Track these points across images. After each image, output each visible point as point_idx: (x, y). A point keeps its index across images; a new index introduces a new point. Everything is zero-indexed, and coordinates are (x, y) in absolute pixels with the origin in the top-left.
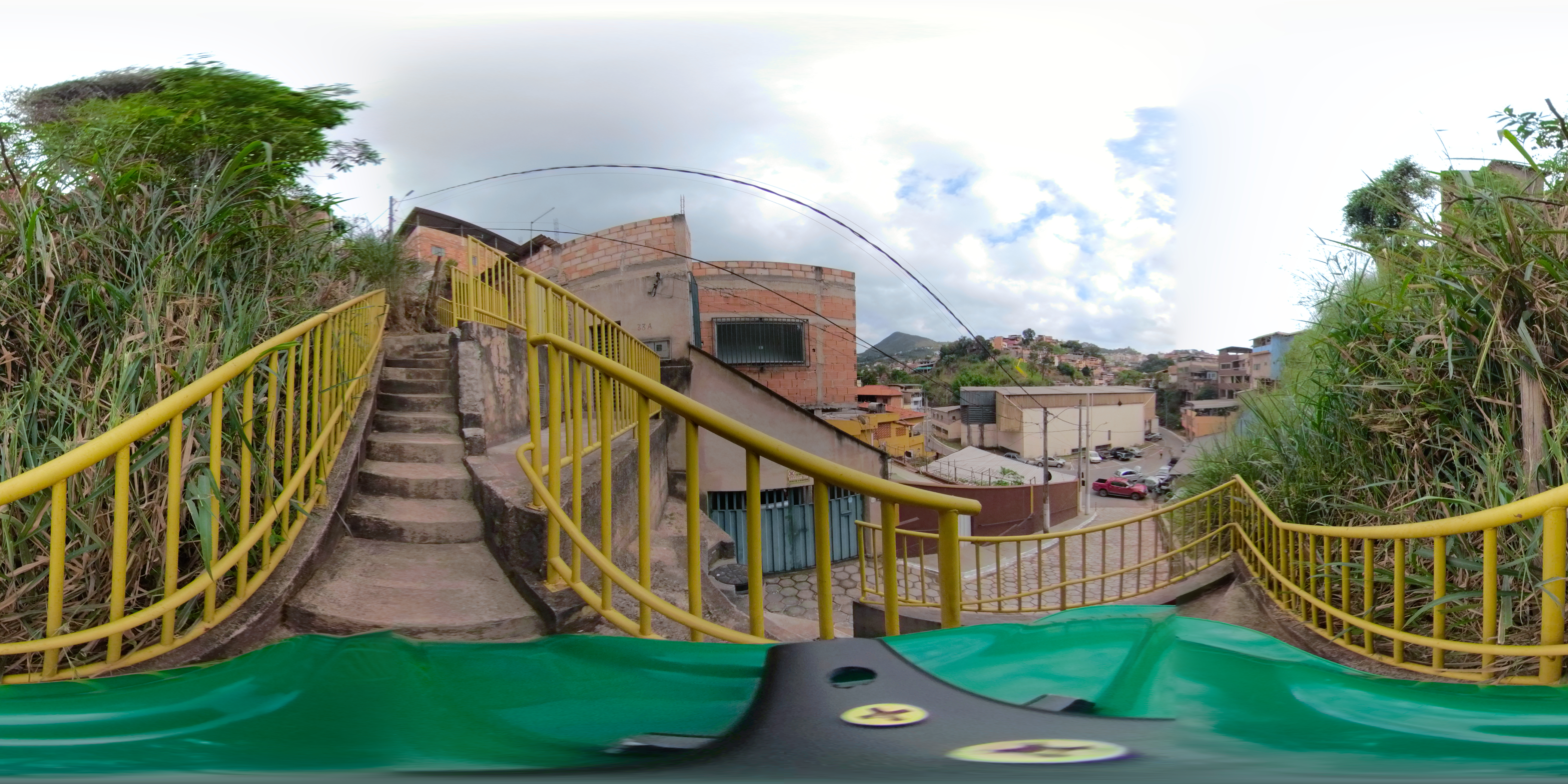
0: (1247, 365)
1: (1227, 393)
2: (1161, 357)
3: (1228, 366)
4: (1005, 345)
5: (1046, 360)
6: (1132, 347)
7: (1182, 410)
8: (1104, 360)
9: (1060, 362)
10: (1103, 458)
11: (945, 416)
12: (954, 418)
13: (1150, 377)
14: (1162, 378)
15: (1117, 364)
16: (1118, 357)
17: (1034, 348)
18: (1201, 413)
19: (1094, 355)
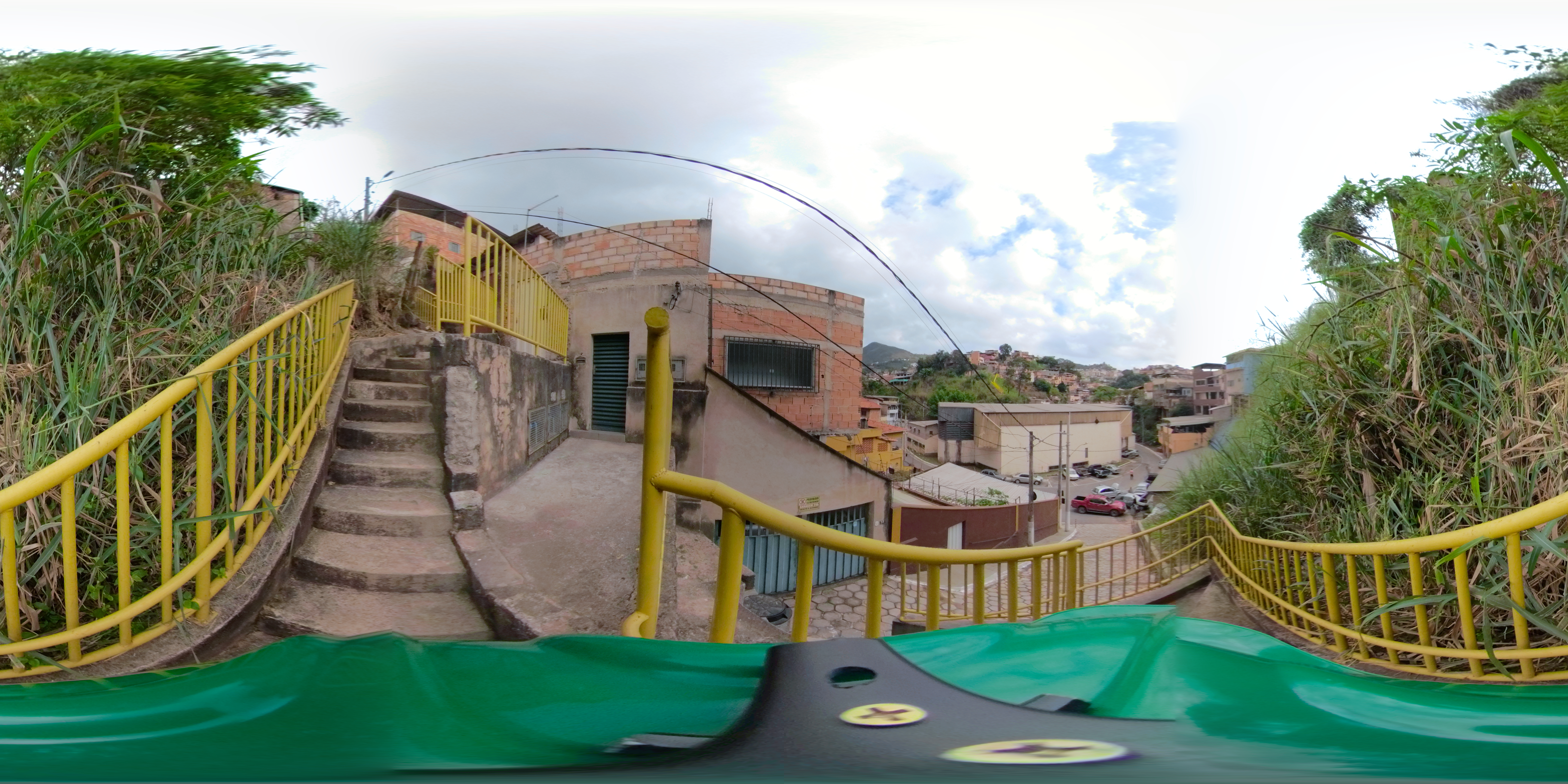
0: (1221, 381)
1: (1202, 409)
2: (1136, 372)
3: (1203, 383)
4: (982, 360)
5: (1022, 376)
6: (1107, 363)
7: (1158, 426)
8: (1079, 376)
9: (1036, 378)
10: (1081, 475)
11: (923, 431)
12: (931, 433)
13: (1126, 393)
14: (1138, 394)
15: (1093, 380)
16: (1093, 373)
17: (1011, 364)
18: (1177, 430)
19: (1069, 371)
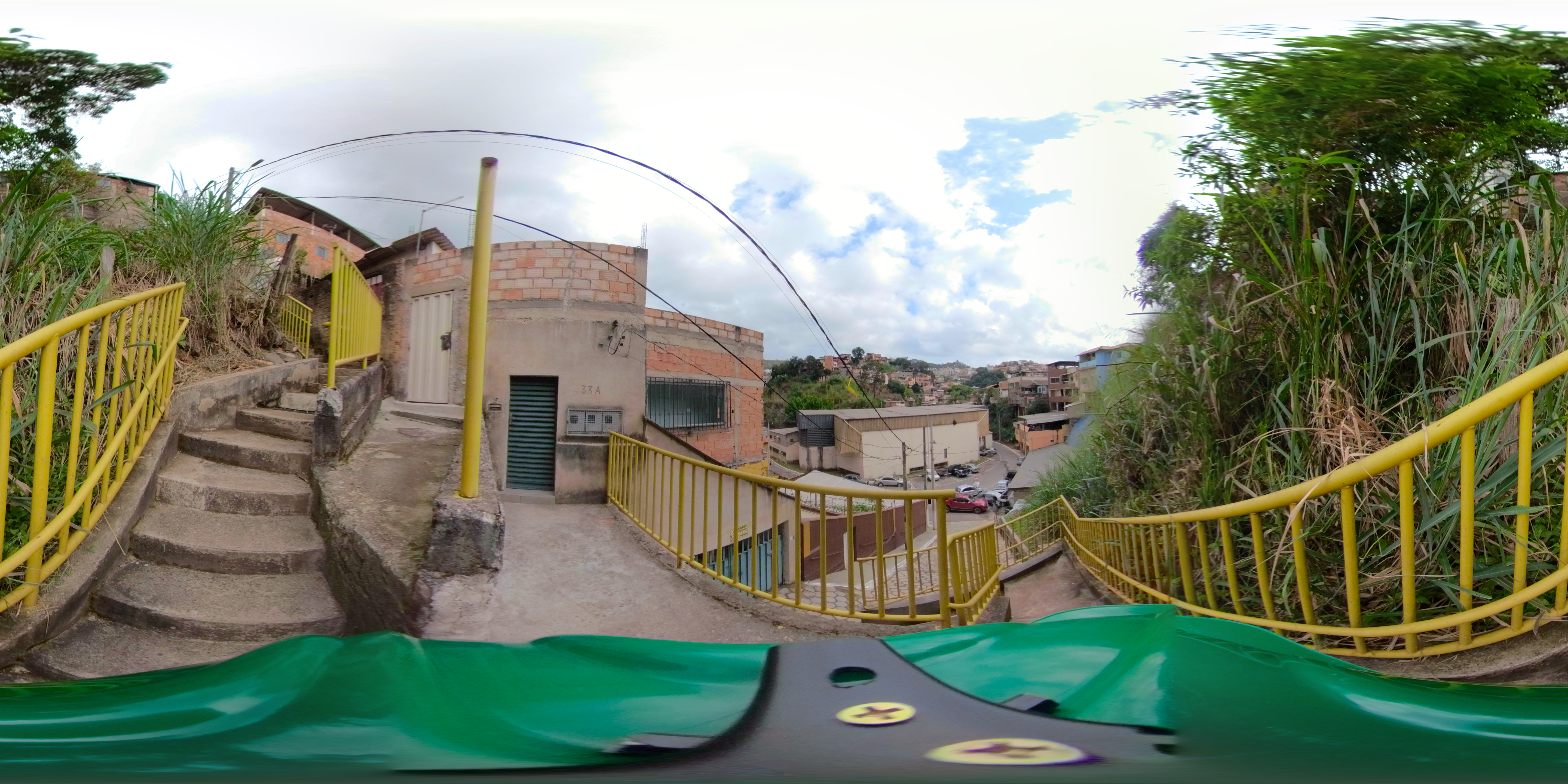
0: (1075, 378)
1: (1058, 406)
2: (990, 370)
3: (1057, 380)
4: (835, 365)
5: (876, 379)
6: (961, 361)
7: (1015, 424)
8: (933, 376)
9: (890, 380)
10: (942, 476)
11: (783, 439)
12: (792, 440)
13: (982, 392)
14: (993, 393)
15: (947, 379)
16: (947, 372)
17: (864, 368)
18: (1033, 428)
19: (922, 371)
